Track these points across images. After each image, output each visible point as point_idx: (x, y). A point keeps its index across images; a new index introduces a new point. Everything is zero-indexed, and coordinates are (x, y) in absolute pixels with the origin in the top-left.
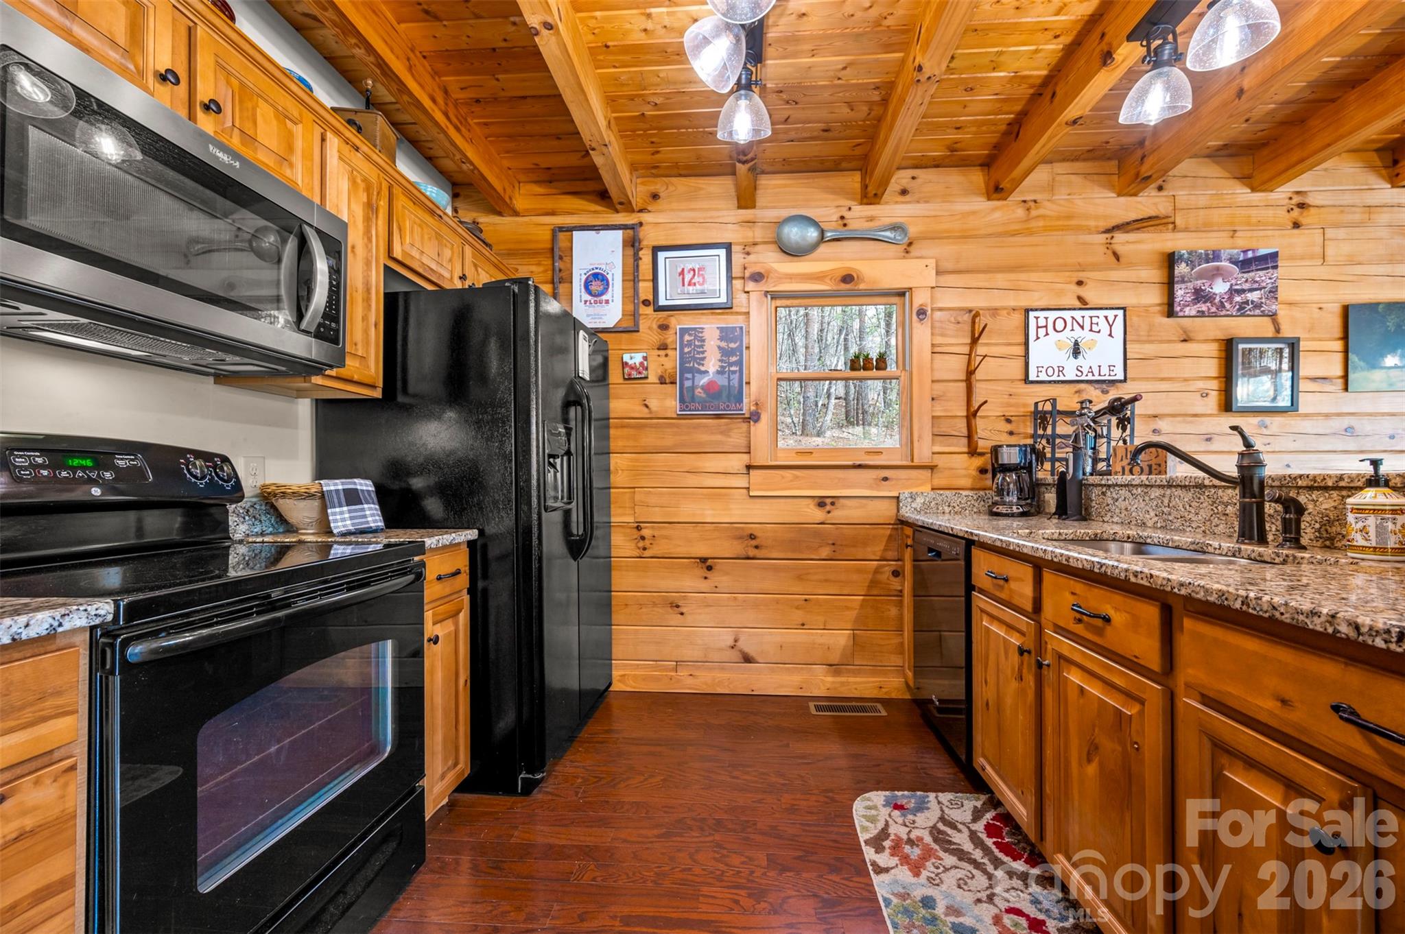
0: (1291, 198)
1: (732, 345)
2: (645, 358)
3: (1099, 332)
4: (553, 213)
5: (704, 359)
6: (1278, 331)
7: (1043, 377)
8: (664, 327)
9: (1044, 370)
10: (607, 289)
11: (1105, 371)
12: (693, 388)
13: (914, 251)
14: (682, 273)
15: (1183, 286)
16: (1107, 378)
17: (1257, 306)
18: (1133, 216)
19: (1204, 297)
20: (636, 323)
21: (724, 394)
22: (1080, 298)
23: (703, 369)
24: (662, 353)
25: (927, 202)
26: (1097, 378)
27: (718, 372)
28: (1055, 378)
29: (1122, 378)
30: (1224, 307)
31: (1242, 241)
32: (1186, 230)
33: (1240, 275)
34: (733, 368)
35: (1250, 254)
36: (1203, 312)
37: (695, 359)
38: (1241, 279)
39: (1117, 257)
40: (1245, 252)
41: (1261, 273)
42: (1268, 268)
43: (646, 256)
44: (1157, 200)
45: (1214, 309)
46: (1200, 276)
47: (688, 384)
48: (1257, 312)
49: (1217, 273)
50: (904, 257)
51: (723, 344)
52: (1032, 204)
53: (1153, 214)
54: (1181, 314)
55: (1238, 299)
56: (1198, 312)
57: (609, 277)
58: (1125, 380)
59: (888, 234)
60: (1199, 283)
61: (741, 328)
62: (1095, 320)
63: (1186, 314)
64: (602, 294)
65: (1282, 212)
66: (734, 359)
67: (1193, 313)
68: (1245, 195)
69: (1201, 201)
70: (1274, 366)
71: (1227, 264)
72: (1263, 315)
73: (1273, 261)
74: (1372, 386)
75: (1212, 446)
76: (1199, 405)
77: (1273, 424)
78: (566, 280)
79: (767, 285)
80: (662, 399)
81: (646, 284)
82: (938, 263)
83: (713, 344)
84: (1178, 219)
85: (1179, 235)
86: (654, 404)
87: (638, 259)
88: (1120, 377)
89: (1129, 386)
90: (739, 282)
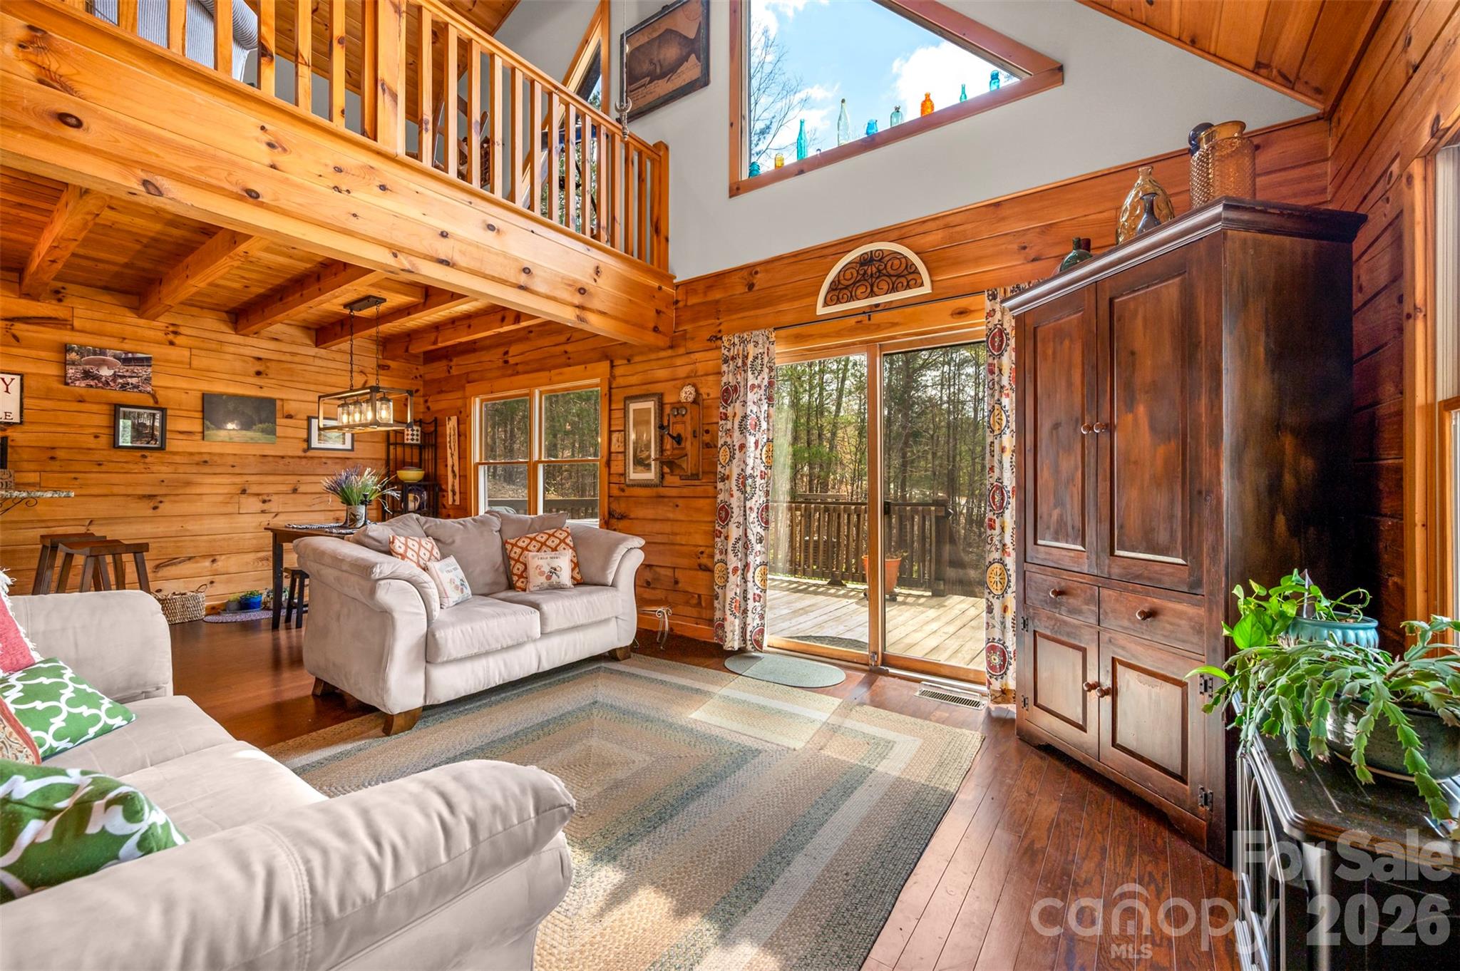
0: (167, 327)
6: (156, 402)
15: (73, 367)
17: (137, 387)
18: (33, 313)
19: (92, 376)
29: (18, 421)
30: (109, 384)
31: (128, 346)
32: (82, 331)
33: (122, 367)
35: (130, 355)
36: (91, 385)
38: (123, 370)
39: (16, 338)
40: (126, 353)
41: (139, 368)
42: (144, 365)
44: (56, 307)
45: (100, 385)
46: (88, 363)
48: (135, 390)
49: (103, 363)
53: (53, 316)
54: (72, 384)
55: (120, 381)
56: (87, 385)
58: (21, 423)
60: (88, 367)
63: (76, 385)
65: (161, 335)
67: (83, 385)
68: (131, 318)
69: (97, 315)
70: (148, 423)
71: (112, 359)
72: (140, 391)
73: (146, 361)
74: (220, 439)
75: (103, 468)
76: (92, 443)
77: (152, 457)
84: (77, 325)
85: (77, 334)
88: (16, 421)
89: (28, 427)
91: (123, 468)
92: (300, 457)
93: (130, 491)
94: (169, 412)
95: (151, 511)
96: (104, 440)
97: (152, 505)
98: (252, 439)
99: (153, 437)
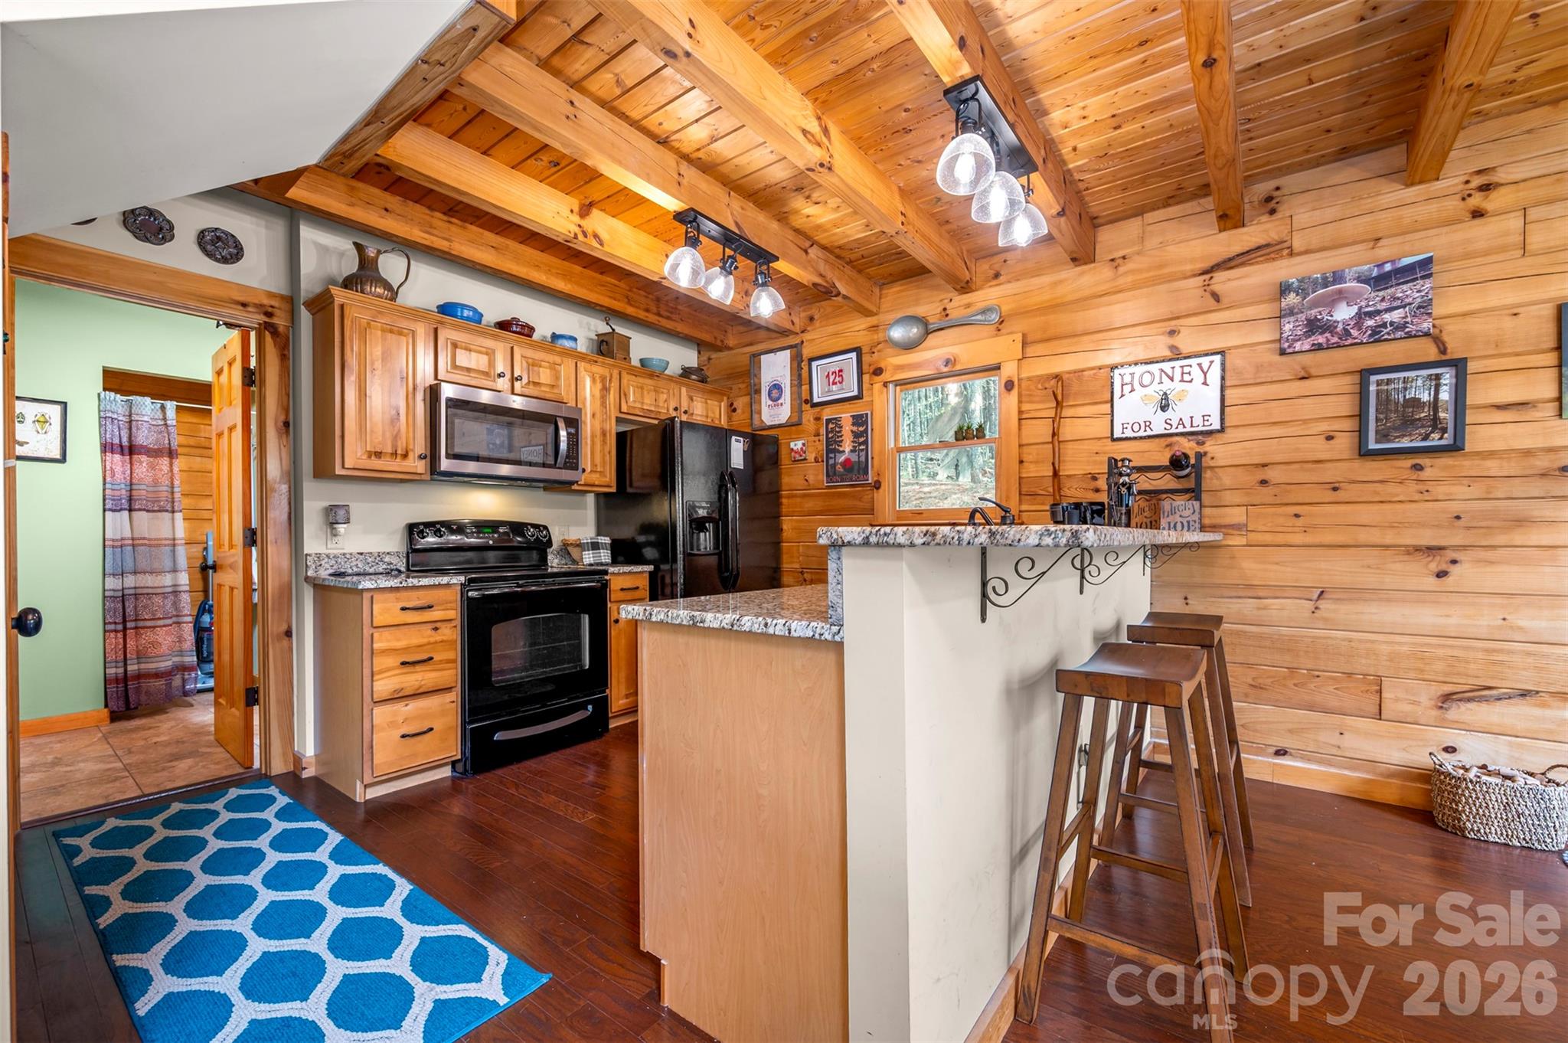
0: (1467, 182)
1: (861, 429)
2: (804, 444)
3: (1191, 381)
4: (751, 344)
5: (841, 441)
6: (1443, 351)
7: (1129, 433)
8: (818, 419)
9: (1129, 427)
10: (781, 395)
11: (1198, 421)
12: (835, 464)
13: (1005, 328)
14: (828, 376)
15: (1292, 319)
16: (1201, 428)
17: (1403, 327)
18: (1237, 249)
19: (1320, 327)
20: (800, 418)
21: (856, 468)
22: (1173, 348)
23: (841, 449)
24: (817, 438)
25: (1018, 280)
26: (1189, 429)
27: (852, 451)
28: (1142, 434)
29: (1219, 427)
30: (1350, 335)
31: (1383, 252)
32: (1307, 252)
33: (1373, 294)
34: (862, 447)
35: (1388, 267)
36: (1320, 344)
37: (835, 442)
38: (1374, 299)
39: (1216, 297)
40: (1380, 266)
41: (1404, 287)
42: (1417, 279)
43: (804, 365)
44: (1268, 226)
45: (1335, 339)
46: (1315, 304)
47: (831, 462)
48: (1399, 334)
49: (1341, 296)
50: (997, 335)
51: (855, 429)
52: (1120, 261)
53: (1263, 242)
54: (1290, 350)
55: (1370, 323)
56: (1313, 345)
57: (783, 386)
58: (1222, 430)
59: (979, 317)
60: (1314, 312)
61: (867, 414)
62: (1186, 370)
63: (1297, 349)
64: (778, 398)
65: (1453, 205)
66: (862, 440)
67: (1307, 347)
68: (1394, 194)
69: (1330, 213)
70: (1425, 397)
71: (1354, 284)
72: (1409, 336)
73: (1423, 270)
75: (1341, 495)
76: (1320, 449)
77: (1434, 468)
78: (758, 391)
79: (885, 377)
80: (816, 475)
81: (805, 388)
82: (1024, 336)
83: (847, 428)
84: (1298, 244)
85: (1298, 259)
86: (811, 478)
87: (800, 368)
88: (1217, 426)
89: (1230, 435)
90: (866, 377)
91: (1377, 493)
93: (1389, 539)
94: (1472, 367)
95: (1433, 580)
96: (1344, 444)
97: (1434, 567)
99: (1436, 423)
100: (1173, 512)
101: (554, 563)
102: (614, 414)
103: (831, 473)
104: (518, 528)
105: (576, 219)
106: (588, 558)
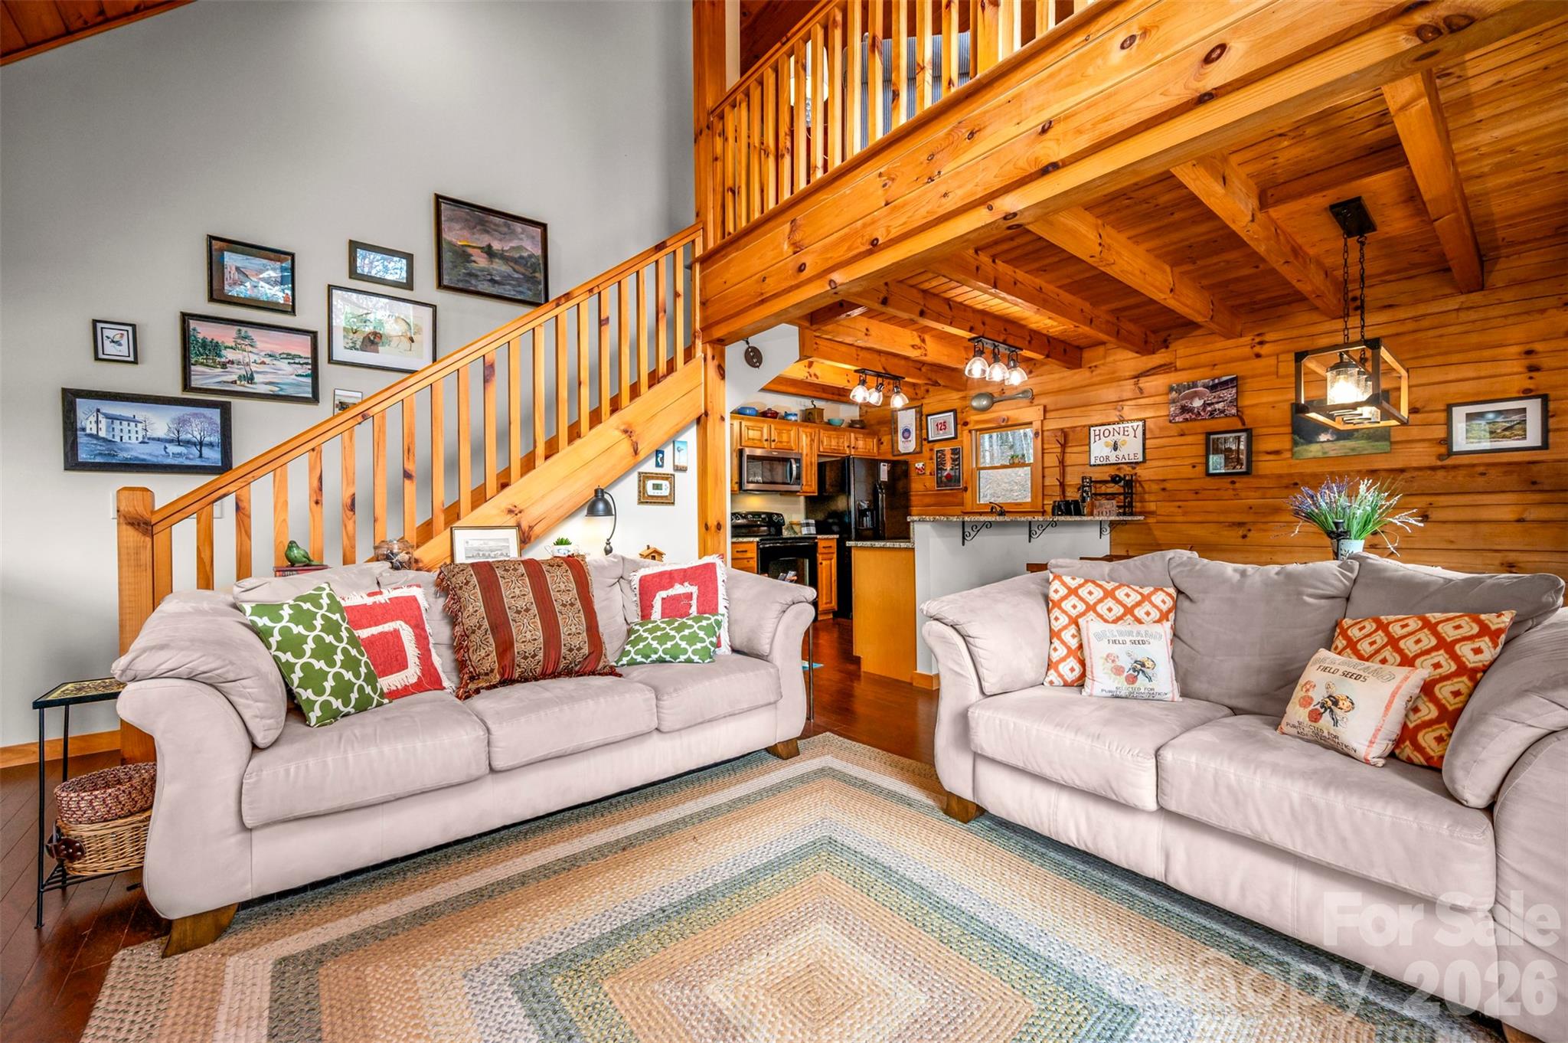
0: (1254, 339)
1: (956, 456)
2: (923, 465)
3: (1128, 435)
5: (945, 463)
6: (1244, 424)
7: (1098, 462)
8: (931, 450)
9: (1098, 459)
12: (941, 477)
13: (1035, 402)
14: (937, 425)
15: (1174, 405)
16: (1134, 461)
17: (1222, 411)
18: (1150, 365)
19: (1187, 410)
20: (921, 449)
21: (953, 479)
22: (1119, 417)
23: (945, 468)
24: (931, 461)
25: (1043, 376)
26: (1127, 461)
27: (951, 469)
28: (1105, 463)
30: (1201, 414)
31: (1217, 372)
32: (1182, 370)
33: (1210, 394)
34: (957, 467)
35: (1216, 381)
37: (942, 464)
38: (1210, 397)
39: (1141, 390)
40: (1213, 380)
41: (1224, 392)
42: (1230, 388)
43: (924, 418)
44: (1165, 355)
45: (1194, 416)
46: (1184, 398)
47: (939, 475)
48: (1222, 415)
49: (1196, 395)
50: (1031, 406)
51: (953, 456)
52: (1094, 368)
53: (1163, 363)
54: (1174, 421)
55: (1209, 409)
56: (1184, 419)
58: (1145, 460)
59: (1021, 395)
60: (1184, 402)
61: (960, 447)
62: (1126, 429)
63: (1177, 421)
65: (1247, 350)
66: (957, 463)
67: (1181, 420)
69: (1193, 351)
70: (1234, 447)
71: (1202, 388)
72: (1227, 416)
73: (1234, 382)
74: (1310, 455)
75: (1200, 496)
76: (1190, 472)
77: (1241, 483)
78: (896, 431)
79: (970, 427)
80: (931, 483)
81: (924, 431)
82: (1045, 407)
83: (948, 456)
84: (1178, 364)
85: (1179, 373)
86: (928, 484)
87: (921, 420)
88: (1141, 459)
89: (1149, 464)
90: (959, 426)
91: (1215, 495)
92: (1433, 468)
93: (1222, 519)
94: (1255, 432)
95: (1240, 540)
96: (1198, 470)
97: (1241, 533)
98: (1353, 450)
99: (1239, 461)
100: (1101, 505)
101: (786, 534)
102: (816, 452)
103: (939, 483)
104: (770, 515)
105: (807, 369)
106: (805, 531)
